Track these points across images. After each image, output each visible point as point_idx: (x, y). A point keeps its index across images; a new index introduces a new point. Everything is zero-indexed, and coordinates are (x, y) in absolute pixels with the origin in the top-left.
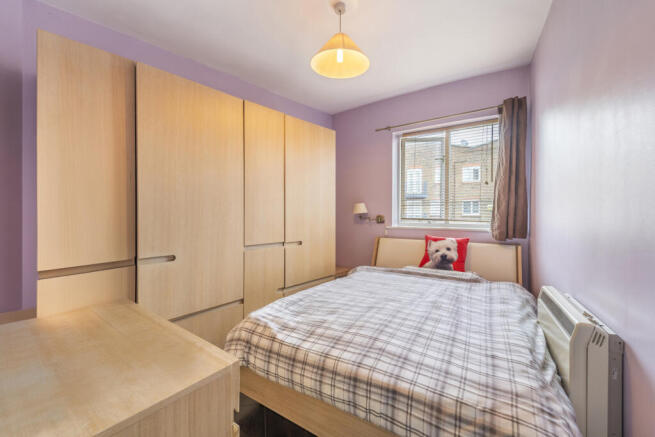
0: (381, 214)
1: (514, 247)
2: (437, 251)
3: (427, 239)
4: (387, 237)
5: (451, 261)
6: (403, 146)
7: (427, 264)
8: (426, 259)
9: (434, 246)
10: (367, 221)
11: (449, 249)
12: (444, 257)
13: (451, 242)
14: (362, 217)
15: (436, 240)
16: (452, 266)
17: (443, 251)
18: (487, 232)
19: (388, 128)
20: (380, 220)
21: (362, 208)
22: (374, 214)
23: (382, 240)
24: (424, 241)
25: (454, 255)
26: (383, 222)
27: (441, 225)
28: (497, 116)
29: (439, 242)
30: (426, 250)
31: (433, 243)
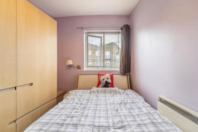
0: (79, 65)
1: (126, 76)
2: (104, 80)
3: (99, 75)
4: (81, 75)
5: (109, 83)
6: (88, 38)
7: (100, 86)
8: (99, 83)
9: (102, 78)
10: (73, 68)
11: (108, 79)
12: (106, 82)
13: (108, 75)
14: (70, 66)
15: (102, 75)
16: (110, 85)
17: (106, 80)
18: (118, 71)
19: (82, 28)
20: (79, 67)
21: (70, 62)
22: (76, 65)
23: (80, 76)
24: (97, 76)
25: (109, 81)
26: (80, 68)
27: (102, 69)
28: (121, 31)
29: (104, 76)
30: (99, 80)
31: (101, 76)
